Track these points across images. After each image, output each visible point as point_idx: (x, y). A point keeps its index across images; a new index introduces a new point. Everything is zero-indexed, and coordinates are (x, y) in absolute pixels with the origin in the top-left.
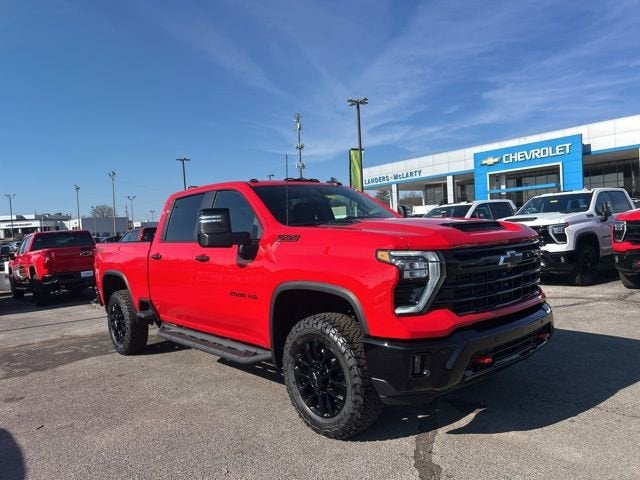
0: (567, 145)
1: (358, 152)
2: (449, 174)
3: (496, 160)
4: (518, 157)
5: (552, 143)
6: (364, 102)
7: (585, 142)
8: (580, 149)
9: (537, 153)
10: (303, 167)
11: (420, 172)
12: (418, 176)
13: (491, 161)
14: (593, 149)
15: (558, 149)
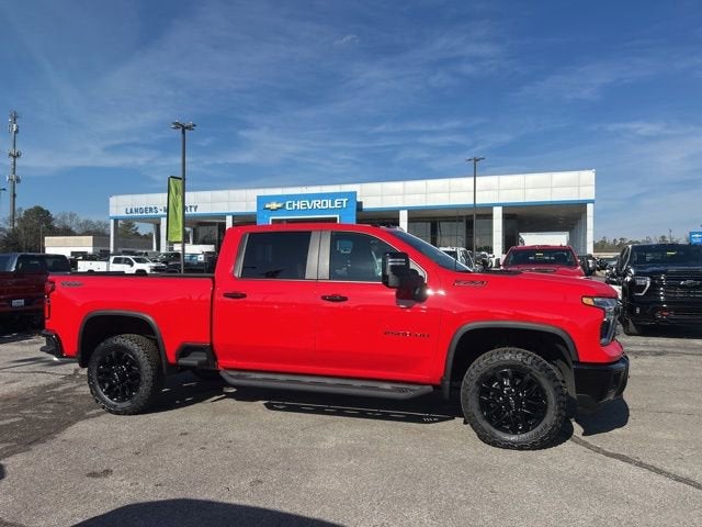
0: (345, 200)
1: (180, 182)
2: (229, 214)
3: (279, 205)
4: (300, 205)
5: (333, 196)
6: (189, 128)
7: (358, 200)
8: (355, 205)
9: (317, 204)
10: (18, 180)
11: (196, 207)
12: (193, 212)
13: (274, 205)
14: (364, 206)
15: (336, 203)
